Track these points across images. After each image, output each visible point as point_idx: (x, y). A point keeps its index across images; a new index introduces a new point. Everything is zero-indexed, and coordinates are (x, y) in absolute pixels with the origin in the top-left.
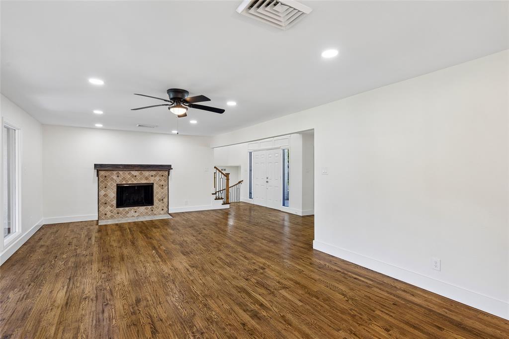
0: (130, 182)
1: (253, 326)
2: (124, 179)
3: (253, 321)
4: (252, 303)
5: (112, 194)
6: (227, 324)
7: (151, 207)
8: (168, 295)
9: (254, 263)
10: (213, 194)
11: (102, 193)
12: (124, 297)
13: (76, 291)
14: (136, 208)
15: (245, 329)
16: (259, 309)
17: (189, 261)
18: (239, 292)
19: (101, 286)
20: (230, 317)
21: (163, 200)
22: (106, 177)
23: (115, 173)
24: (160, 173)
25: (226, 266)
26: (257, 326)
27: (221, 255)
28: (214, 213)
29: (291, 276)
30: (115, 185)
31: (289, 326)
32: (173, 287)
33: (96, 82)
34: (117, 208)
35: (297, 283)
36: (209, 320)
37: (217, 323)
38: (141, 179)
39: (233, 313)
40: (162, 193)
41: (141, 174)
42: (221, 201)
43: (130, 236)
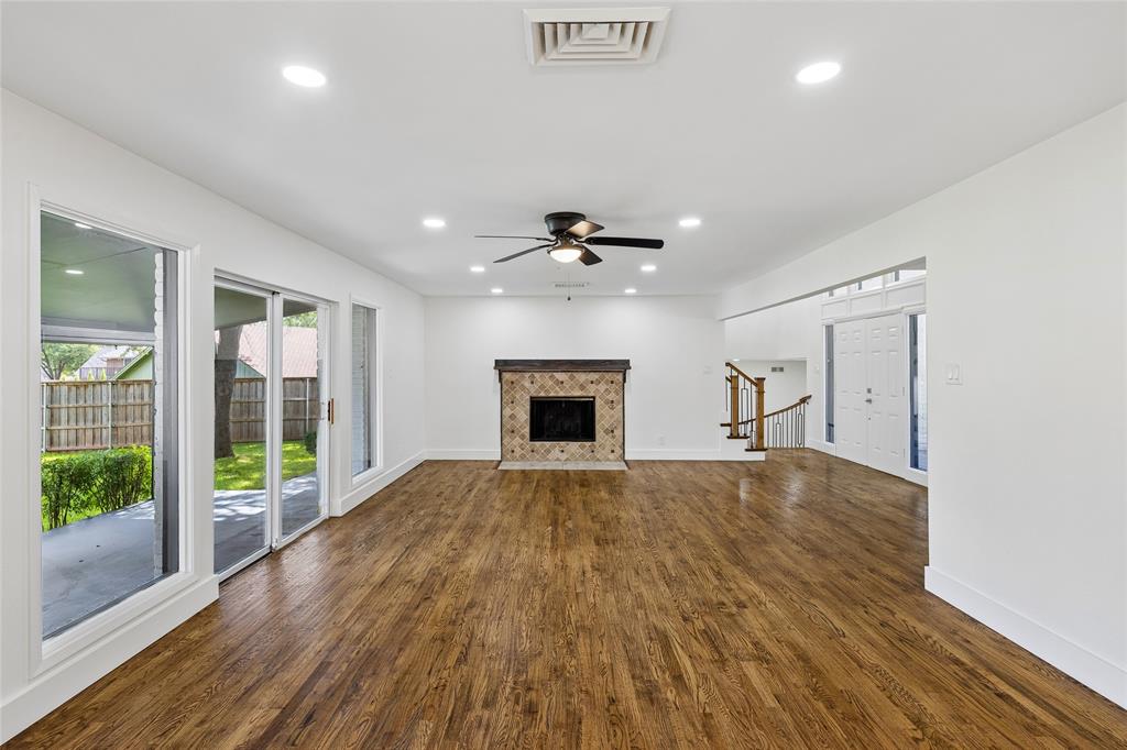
0: (552, 394)
1: (628, 710)
2: (542, 387)
3: (635, 702)
4: (660, 667)
5: (524, 415)
6: (584, 688)
7: (590, 443)
8: (520, 607)
9: (729, 590)
10: (722, 425)
11: (507, 412)
12: (457, 594)
13: (404, 568)
14: (562, 443)
15: (608, 710)
16: (667, 685)
17: (599, 557)
18: (651, 639)
19: (438, 568)
20: (599, 679)
21: (612, 431)
22: (512, 383)
23: (527, 375)
24: (608, 376)
25: (661, 583)
26: (637, 714)
27: (669, 559)
28: (721, 470)
29: (800, 639)
30: (528, 397)
31: (705, 739)
32: (538, 596)
33: (434, 223)
34: (531, 440)
35: (803, 657)
36: (557, 672)
37: (567, 680)
38: (572, 388)
39: (609, 672)
40: (612, 416)
41: (572, 378)
42: (744, 443)
43: (529, 496)
